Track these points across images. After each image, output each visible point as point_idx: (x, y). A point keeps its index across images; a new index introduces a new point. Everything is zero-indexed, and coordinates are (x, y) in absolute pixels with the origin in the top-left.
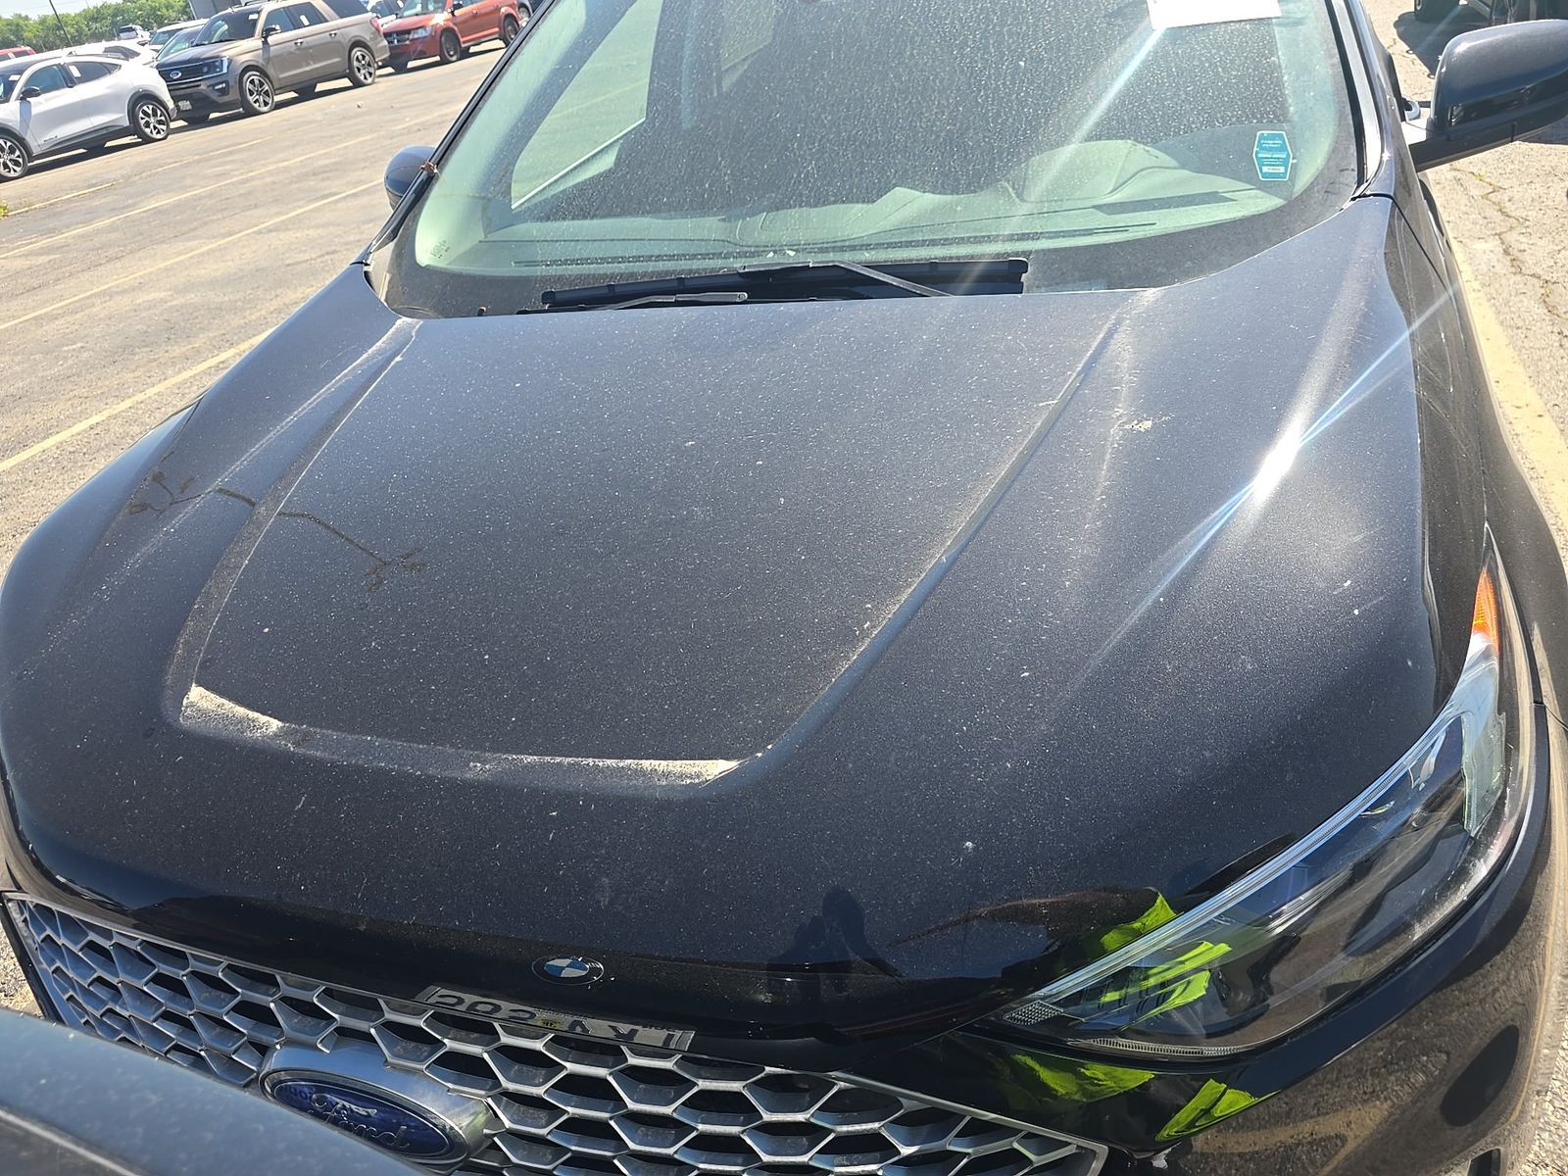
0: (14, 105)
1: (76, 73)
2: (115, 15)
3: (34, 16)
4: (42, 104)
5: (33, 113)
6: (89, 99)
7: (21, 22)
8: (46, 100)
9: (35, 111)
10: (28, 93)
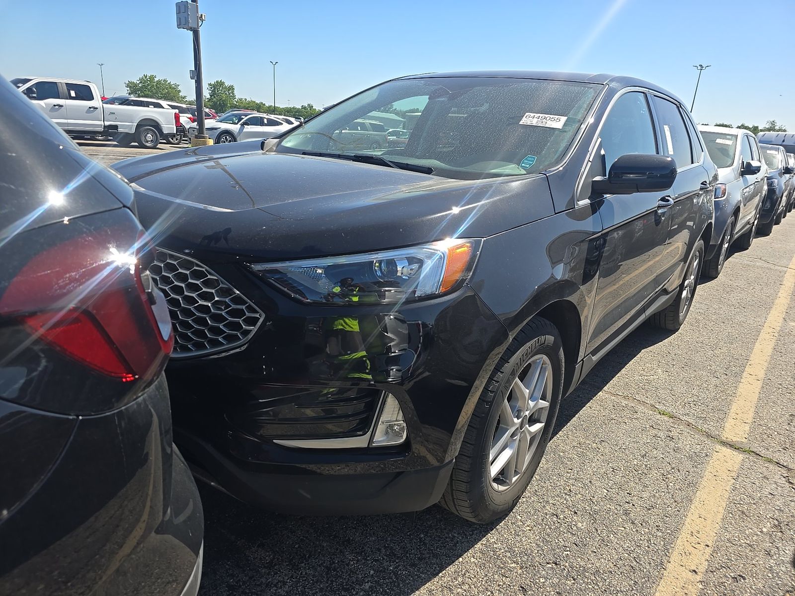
0: (238, 126)
1: (265, 121)
2: (296, 112)
3: (267, 105)
4: (249, 129)
5: (244, 131)
6: (266, 132)
7: (262, 106)
8: (251, 128)
9: (245, 130)
10: (246, 123)
